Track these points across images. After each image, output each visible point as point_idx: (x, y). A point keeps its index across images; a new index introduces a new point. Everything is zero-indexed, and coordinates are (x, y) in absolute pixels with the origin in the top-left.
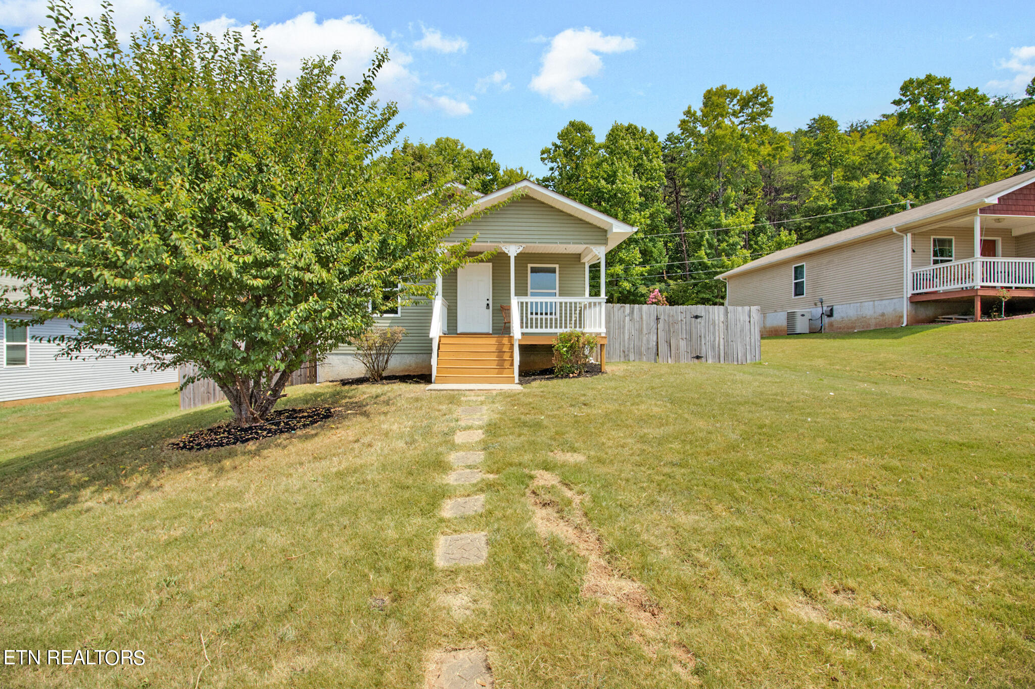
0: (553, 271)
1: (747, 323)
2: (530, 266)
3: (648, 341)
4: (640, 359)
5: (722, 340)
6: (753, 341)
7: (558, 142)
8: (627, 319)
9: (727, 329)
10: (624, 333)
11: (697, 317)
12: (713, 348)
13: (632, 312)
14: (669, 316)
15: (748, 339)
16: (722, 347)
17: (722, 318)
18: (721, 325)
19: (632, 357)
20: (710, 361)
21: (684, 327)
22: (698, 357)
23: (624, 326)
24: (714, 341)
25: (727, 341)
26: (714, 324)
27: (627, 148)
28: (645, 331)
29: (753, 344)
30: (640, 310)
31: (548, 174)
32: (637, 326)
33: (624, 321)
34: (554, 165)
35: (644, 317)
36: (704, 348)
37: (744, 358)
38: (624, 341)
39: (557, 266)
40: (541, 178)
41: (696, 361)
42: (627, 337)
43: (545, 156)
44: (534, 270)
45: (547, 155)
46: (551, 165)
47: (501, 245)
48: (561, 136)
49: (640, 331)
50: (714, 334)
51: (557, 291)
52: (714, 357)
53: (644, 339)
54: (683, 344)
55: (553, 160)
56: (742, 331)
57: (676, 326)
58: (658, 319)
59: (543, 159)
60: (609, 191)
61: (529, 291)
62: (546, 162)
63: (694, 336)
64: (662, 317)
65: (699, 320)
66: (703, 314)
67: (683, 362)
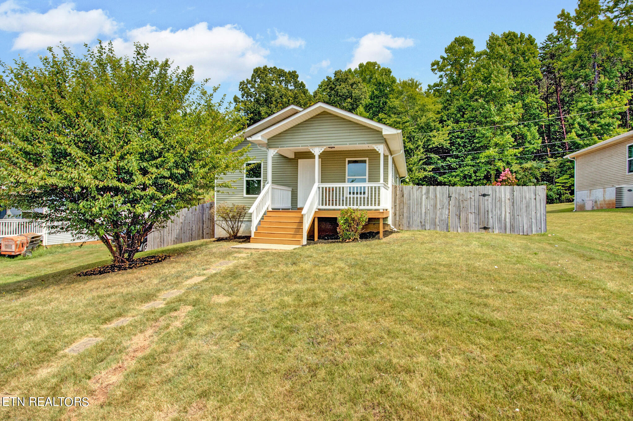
0: (364, 162)
1: (533, 200)
2: (347, 160)
3: (441, 214)
4: (435, 229)
5: (508, 215)
6: (538, 215)
7: (445, 56)
8: (424, 197)
9: (513, 205)
10: (421, 208)
11: (484, 195)
12: (500, 220)
13: (428, 192)
14: (459, 194)
15: (533, 213)
16: (508, 220)
17: (508, 196)
18: (507, 201)
19: (428, 227)
20: (497, 231)
21: (473, 203)
22: (485, 228)
23: (421, 203)
24: (501, 215)
25: (513, 215)
26: (500, 201)
27: (502, 52)
28: (438, 206)
29: (538, 218)
30: (435, 190)
31: (438, 81)
32: (432, 202)
33: (421, 199)
34: (442, 73)
35: (438, 196)
36: (491, 221)
37: (529, 230)
38: (421, 214)
39: (367, 159)
40: (432, 84)
41: (483, 231)
42: (423, 211)
43: (435, 67)
44: (350, 162)
45: (436, 66)
46: (439, 74)
47: (310, 148)
48: (448, 50)
49: (435, 206)
50: (500, 209)
51: (367, 177)
52: (500, 228)
53: (438, 213)
54: (471, 217)
55: (441, 70)
56: (527, 206)
57: (465, 203)
58: (450, 197)
59: (433, 70)
60: (486, 90)
61: (347, 177)
62: (436, 71)
63: (482, 211)
64: (453, 196)
65: (486, 198)
66: (490, 193)
67: (472, 232)
